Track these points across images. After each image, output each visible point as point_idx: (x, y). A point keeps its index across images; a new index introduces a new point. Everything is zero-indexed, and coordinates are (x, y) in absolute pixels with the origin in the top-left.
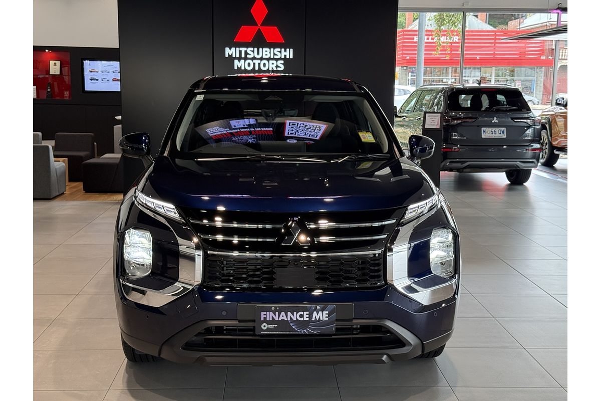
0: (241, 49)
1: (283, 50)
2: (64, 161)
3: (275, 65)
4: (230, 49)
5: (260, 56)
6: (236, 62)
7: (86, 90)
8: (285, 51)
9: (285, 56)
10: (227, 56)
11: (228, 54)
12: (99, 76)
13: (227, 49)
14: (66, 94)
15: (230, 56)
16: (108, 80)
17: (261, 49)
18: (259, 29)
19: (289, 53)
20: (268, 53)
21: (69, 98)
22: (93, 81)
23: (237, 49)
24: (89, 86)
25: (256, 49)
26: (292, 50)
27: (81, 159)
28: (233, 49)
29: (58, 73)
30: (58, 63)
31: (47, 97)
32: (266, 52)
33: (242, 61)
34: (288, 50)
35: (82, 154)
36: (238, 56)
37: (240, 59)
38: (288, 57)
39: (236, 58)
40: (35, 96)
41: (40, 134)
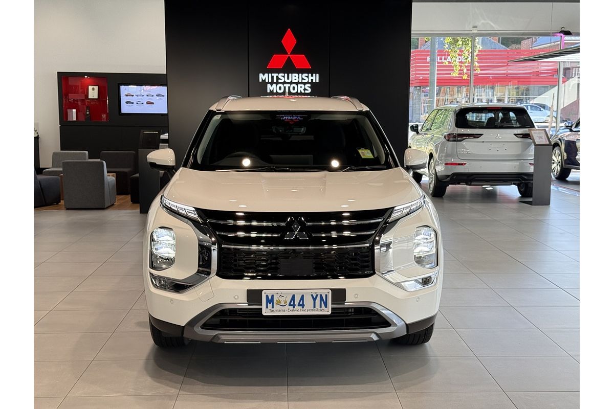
0: (273, 75)
1: (310, 75)
3: (303, 88)
4: (264, 75)
5: (290, 81)
6: (269, 86)
7: (122, 112)
8: (312, 76)
9: (312, 80)
10: (261, 81)
11: (262, 79)
12: (134, 99)
13: (261, 75)
14: (104, 116)
15: (264, 81)
16: (142, 104)
17: (290, 75)
18: (289, 57)
19: (315, 78)
20: (297, 78)
21: (107, 120)
22: (128, 104)
23: (270, 74)
24: (125, 109)
25: (286, 75)
26: (318, 75)
28: (266, 75)
29: (96, 97)
31: (86, 120)
32: (295, 77)
33: (274, 85)
34: (314, 75)
36: (270, 81)
37: (272, 83)
38: (314, 81)
39: (268, 83)
40: (75, 119)
41: (87, 152)
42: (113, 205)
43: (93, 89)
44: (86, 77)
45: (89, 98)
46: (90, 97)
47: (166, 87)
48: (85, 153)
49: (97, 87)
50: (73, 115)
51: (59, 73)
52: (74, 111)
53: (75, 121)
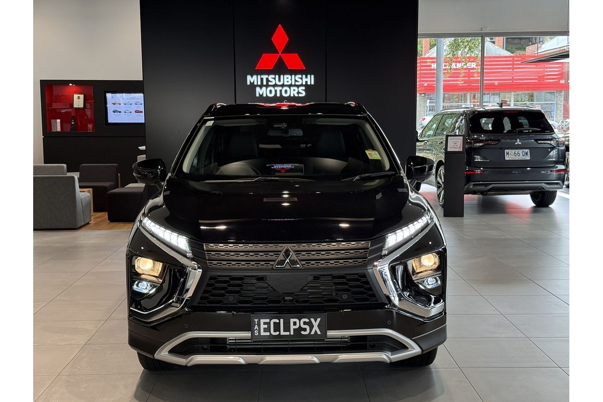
2: (89, 192)
7: (109, 122)
10: (248, 83)
12: (122, 108)
14: (90, 126)
15: (252, 84)
16: (131, 112)
18: (280, 56)
21: (93, 130)
22: (116, 113)
24: (112, 118)
27: (105, 189)
29: (81, 106)
31: (71, 131)
35: (106, 184)
40: (59, 129)
41: (65, 165)
42: (87, 224)
43: (79, 98)
44: (70, 85)
46: (75, 106)
47: (143, 94)
48: (63, 167)
49: (83, 95)
50: (57, 125)
51: (41, 81)
52: (58, 121)
53: (58, 132)
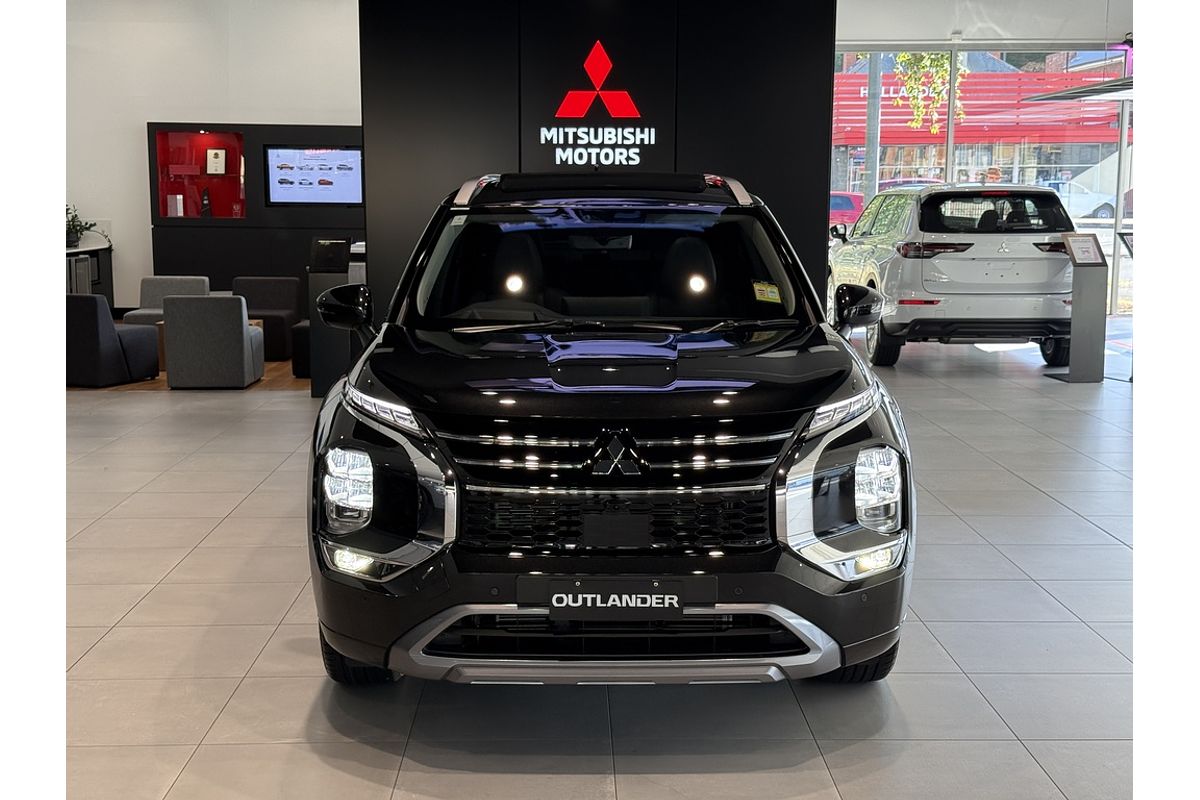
0: (567, 130)
1: (638, 130)
3: (625, 155)
4: (549, 131)
5: (599, 141)
6: (559, 151)
7: (272, 201)
8: (642, 132)
9: (642, 140)
10: (543, 141)
11: (546, 138)
12: (295, 176)
13: (544, 131)
14: (237, 208)
15: (549, 142)
16: (311, 184)
17: (600, 130)
18: (598, 96)
19: (649, 136)
20: (613, 136)
21: (242, 215)
22: (284, 185)
23: (561, 130)
24: (278, 194)
25: (592, 130)
26: (653, 130)
28: (554, 130)
29: (221, 170)
30: (222, 153)
31: (202, 215)
32: (609, 135)
33: (569, 151)
34: (646, 130)
36: (561, 141)
37: (564, 146)
38: (646, 142)
39: (558, 145)
40: (181, 213)
41: (206, 279)
42: (259, 380)
43: (216, 156)
44: (202, 132)
45: (208, 172)
46: (211, 170)
47: (359, 152)
48: (204, 281)
49: (224, 152)
50: (178, 205)
51: (150, 125)
52: (180, 197)
53: (180, 218)
